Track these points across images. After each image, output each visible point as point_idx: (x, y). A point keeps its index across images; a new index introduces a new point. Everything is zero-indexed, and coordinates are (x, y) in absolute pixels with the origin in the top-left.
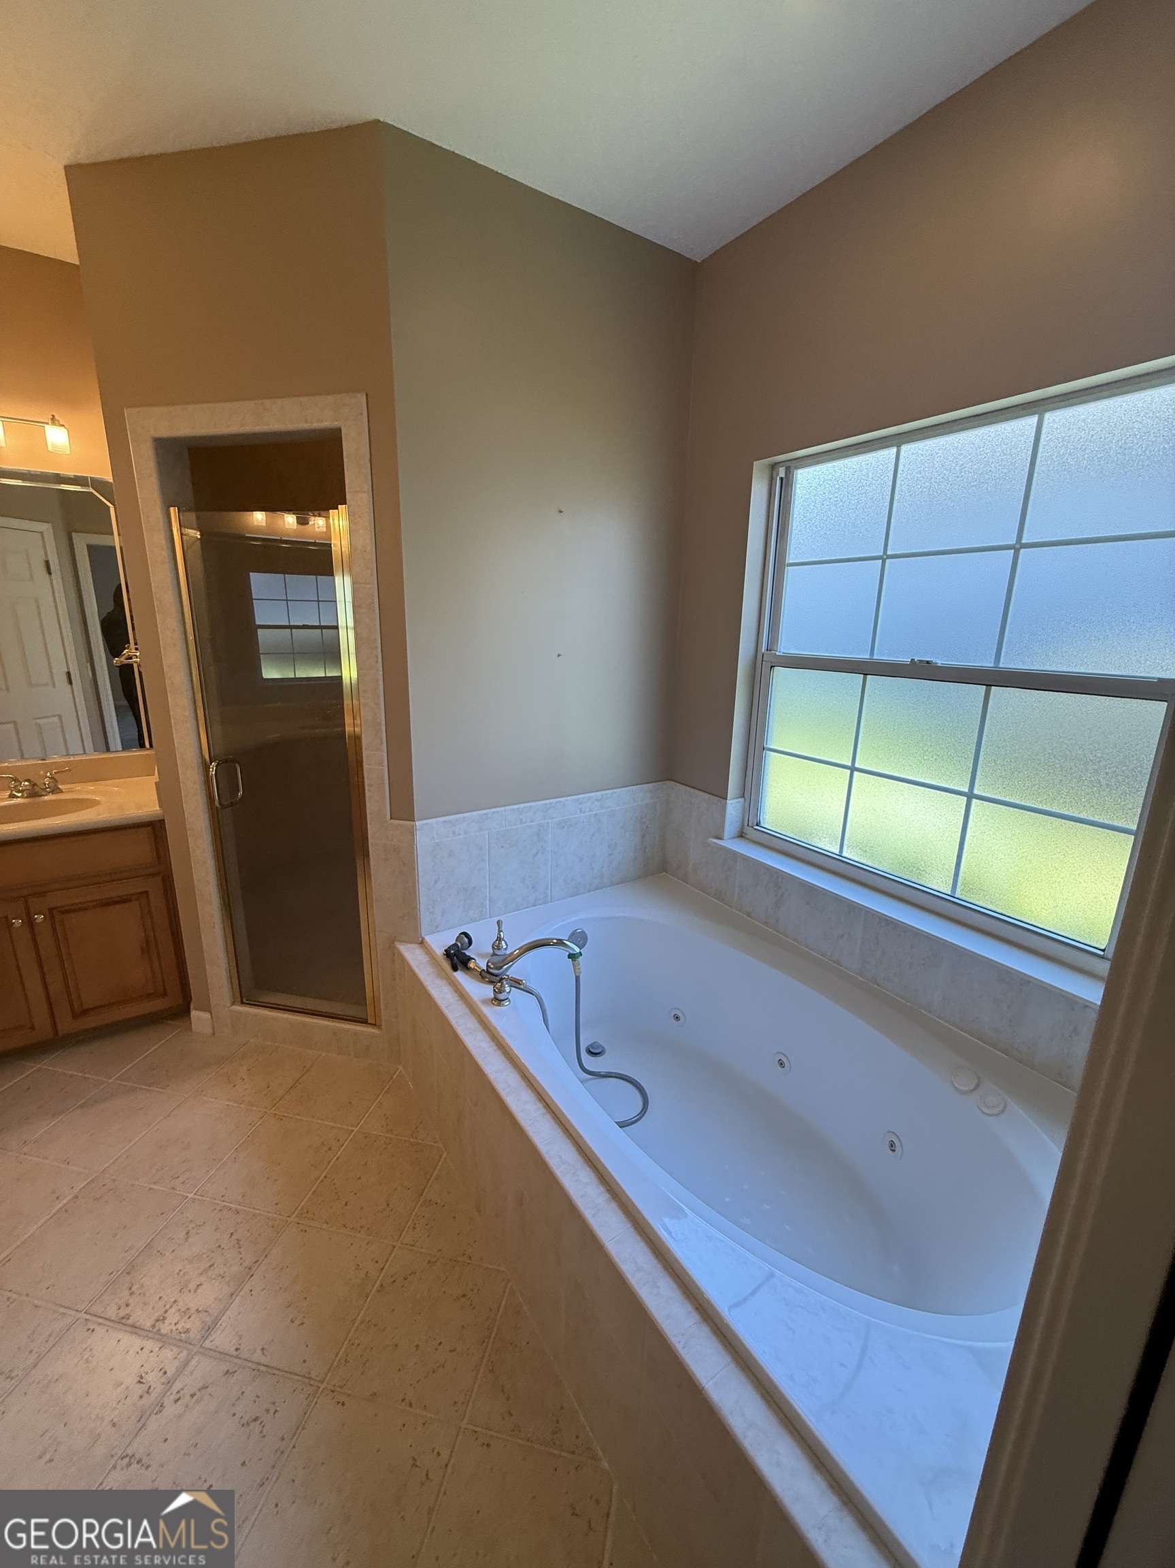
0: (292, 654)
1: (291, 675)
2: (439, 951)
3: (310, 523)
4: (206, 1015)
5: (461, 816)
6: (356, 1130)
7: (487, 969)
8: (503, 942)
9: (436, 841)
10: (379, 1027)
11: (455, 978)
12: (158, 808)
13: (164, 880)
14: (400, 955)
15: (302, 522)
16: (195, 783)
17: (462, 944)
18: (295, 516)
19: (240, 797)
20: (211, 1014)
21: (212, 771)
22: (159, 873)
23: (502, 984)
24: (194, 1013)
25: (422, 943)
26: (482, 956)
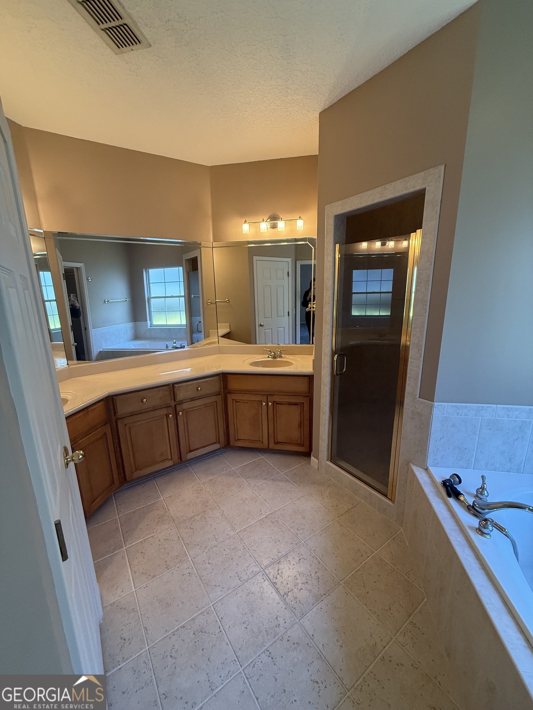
0: (365, 305)
1: (364, 314)
2: (439, 480)
3: (387, 245)
4: (317, 461)
5: (464, 404)
6: (376, 552)
7: (473, 506)
8: (485, 491)
9: (445, 415)
10: (393, 502)
11: (449, 501)
12: (312, 370)
13: (310, 399)
14: (412, 471)
15: (383, 244)
16: (327, 362)
17: (454, 481)
18: (380, 242)
19: (344, 371)
20: (318, 461)
21: (335, 359)
22: (309, 396)
23: (487, 523)
24: (312, 458)
25: (427, 470)
26: (469, 494)
